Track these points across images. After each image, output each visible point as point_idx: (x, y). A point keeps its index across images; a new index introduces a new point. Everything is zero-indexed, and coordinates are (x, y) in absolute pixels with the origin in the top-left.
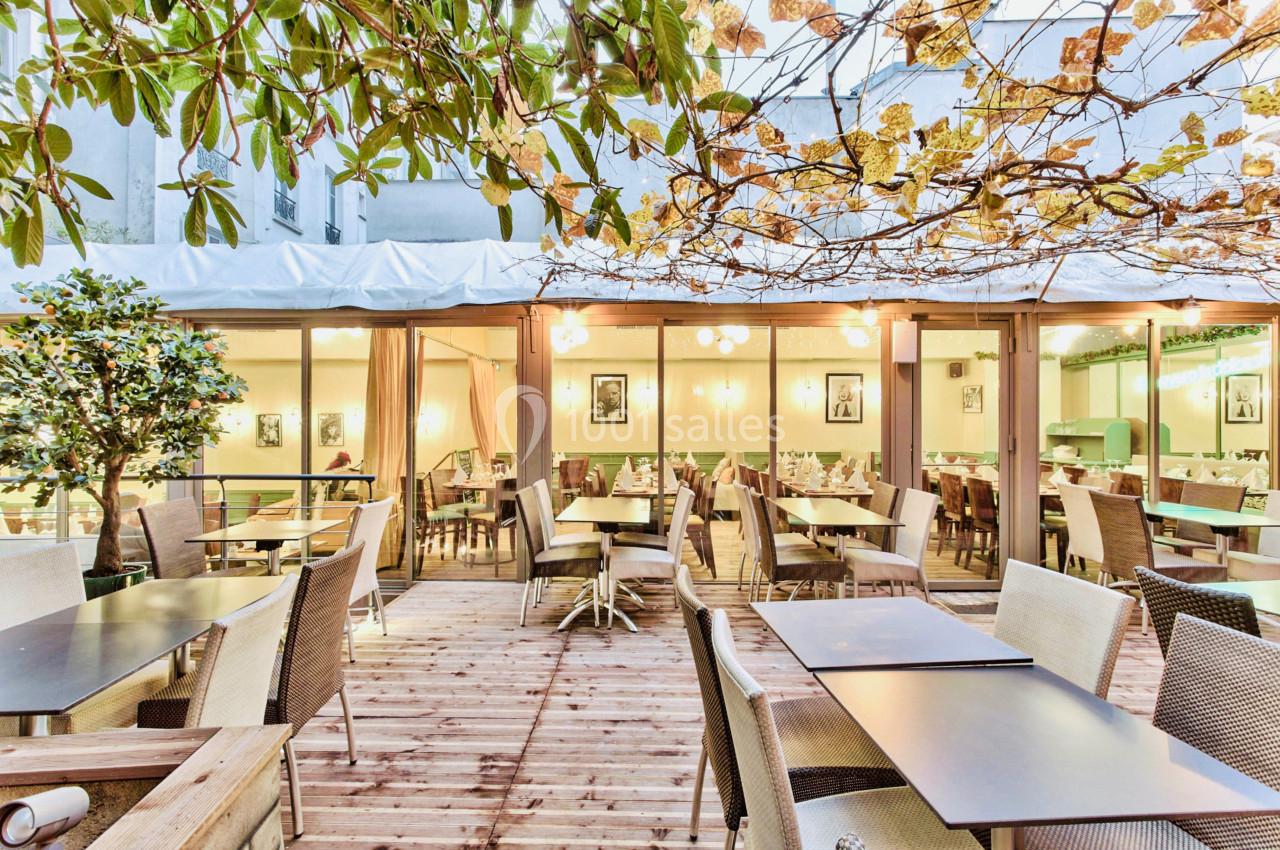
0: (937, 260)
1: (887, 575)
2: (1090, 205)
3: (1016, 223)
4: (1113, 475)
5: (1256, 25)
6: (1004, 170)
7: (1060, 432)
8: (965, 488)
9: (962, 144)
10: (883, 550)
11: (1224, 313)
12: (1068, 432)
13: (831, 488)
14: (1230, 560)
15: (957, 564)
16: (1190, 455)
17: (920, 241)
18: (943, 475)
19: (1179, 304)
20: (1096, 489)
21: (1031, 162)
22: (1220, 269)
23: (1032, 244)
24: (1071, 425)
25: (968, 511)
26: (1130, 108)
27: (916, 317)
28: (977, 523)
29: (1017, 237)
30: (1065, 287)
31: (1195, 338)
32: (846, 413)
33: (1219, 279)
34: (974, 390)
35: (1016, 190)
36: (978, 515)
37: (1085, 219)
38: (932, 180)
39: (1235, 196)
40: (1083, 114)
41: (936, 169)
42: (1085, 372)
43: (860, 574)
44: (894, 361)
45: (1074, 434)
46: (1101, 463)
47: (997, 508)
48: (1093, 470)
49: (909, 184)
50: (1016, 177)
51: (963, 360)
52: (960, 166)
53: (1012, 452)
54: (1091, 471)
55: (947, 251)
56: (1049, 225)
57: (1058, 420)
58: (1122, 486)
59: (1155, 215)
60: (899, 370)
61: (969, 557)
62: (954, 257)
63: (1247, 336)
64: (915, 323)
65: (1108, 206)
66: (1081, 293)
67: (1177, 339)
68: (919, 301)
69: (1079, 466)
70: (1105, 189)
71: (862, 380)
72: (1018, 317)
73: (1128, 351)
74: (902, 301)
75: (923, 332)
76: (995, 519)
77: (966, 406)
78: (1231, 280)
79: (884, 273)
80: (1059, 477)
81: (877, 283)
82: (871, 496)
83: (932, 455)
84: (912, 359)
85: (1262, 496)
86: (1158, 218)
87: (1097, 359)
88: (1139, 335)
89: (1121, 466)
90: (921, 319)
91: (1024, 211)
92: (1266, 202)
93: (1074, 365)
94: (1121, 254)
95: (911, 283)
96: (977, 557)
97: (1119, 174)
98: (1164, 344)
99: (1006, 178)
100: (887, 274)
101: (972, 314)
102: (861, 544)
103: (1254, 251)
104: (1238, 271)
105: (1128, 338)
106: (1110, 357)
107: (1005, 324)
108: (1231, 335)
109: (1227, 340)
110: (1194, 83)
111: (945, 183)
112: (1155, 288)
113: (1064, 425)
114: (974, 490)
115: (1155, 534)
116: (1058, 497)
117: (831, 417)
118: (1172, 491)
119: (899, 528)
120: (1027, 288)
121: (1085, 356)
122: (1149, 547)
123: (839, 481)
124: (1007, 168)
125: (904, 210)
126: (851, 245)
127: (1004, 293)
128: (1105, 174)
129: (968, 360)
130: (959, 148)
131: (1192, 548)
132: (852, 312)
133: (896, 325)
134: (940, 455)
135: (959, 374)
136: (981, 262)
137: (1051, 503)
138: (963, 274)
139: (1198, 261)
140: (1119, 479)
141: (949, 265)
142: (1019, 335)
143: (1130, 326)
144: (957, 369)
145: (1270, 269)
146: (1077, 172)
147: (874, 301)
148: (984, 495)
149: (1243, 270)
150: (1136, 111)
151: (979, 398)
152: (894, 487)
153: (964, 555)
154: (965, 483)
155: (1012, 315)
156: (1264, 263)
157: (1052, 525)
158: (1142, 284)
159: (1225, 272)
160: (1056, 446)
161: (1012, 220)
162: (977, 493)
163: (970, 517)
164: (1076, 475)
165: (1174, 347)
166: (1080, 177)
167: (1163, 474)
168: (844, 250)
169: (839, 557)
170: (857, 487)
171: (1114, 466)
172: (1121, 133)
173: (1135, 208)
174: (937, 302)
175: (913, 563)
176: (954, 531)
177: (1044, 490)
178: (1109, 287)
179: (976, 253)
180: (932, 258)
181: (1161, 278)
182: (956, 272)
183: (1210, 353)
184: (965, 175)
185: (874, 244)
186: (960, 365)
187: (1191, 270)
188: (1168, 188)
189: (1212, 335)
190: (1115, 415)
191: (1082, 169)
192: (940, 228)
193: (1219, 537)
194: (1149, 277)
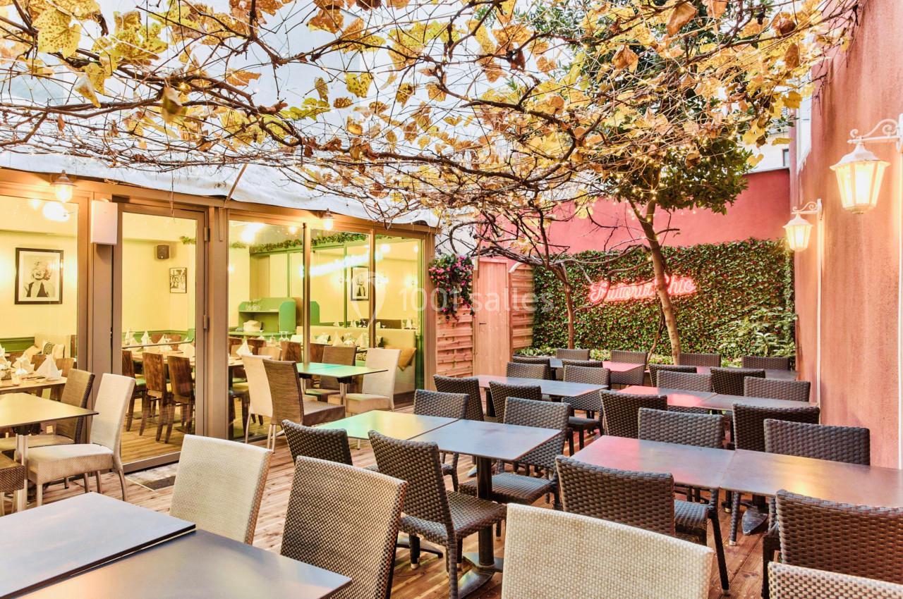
0: (133, 146)
1: (79, 468)
2: (256, 127)
3: (204, 129)
4: (283, 343)
5: (349, 32)
6: (188, 80)
7: (249, 309)
8: (167, 365)
9: (147, 44)
10: (76, 442)
11: (346, 223)
12: (255, 309)
13: (15, 380)
14: (348, 400)
15: (158, 440)
16: (332, 324)
17: (114, 125)
18: (146, 355)
19: (320, 214)
20: (267, 358)
21: (210, 80)
22: (342, 192)
23: (218, 149)
24: (257, 303)
25: (169, 387)
26: (276, 61)
27: (115, 199)
28: (176, 398)
29: (204, 141)
30: (248, 190)
31: (332, 239)
32: (42, 293)
33: (342, 199)
34: (180, 271)
35: (201, 100)
36: (178, 389)
37: (255, 137)
38: (119, 68)
39: (346, 144)
40: (244, 53)
41: (124, 60)
42: (266, 260)
43: (43, 475)
44: (92, 241)
45: (259, 311)
46: (277, 334)
47: (194, 381)
48: (271, 340)
49: (93, 66)
50: (197, 89)
51: (170, 242)
52: (148, 63)
53: (206, 330)
54: (269, 342)
55: (143, 140)
56: (229, 137)
57: (248, 300)
58: (288, 352)
59: (299, 146)
60: (98, 251)
61: (169, 431)
62: (150, 147)
63: (360, 241)
64: (116, 205)
65: (269, 132)
66: (260, 196)
67: (324, 238)
68: (120, 183)
69: (261, 338)
70: (267, 118)
71: (62, 258)
72: (212, 210)
73: (294, 245)
74: (102, 180)
75: (124, 214)
76: (192, 392)
77: (172, 286)
78: (350, 201)
79: (79, 150)
80: (244, 349)
81: (71, 158)
82: (64, 385)
83: (138, 335)
84: (114, 241)
85: (366, 352)
86: (302, 148)
87: (275, 250)
88: (298, 233)
89: (289, 336)
90: (121, 201)
91: (209, 120)
92: (361, 153)
93: (260, 253)
94: (285, 170)
95: (111, 163)
96: (178, 429)
97: (274, 109)
98: (314, 242)
99: (189, 87)
100: (83, 151)
101: (168, 202)
102: (51, 439)
103: (360, 184)
104: (353, 196)
105: (293, 236)
106: (283, 249)
107: (202, 214)
108: (352, 239)
109: (350, 242)
110: (315, 57)
111: (132, 75)
112: (307, 200)
113: (252, 303)
114: (174, 367)
115: (307, 388)
116: (242, 366)
117: (22, 298)
118: (318, 353)
119: (94, 416)
120: (219, 185)
121: (267, 246)
122: (301, 399)
123: (25, 372)
124: (190, 79)
125: (87, 91)
126: (34, 113)
127: (200, 187)
128: (266, 106)
129: (175, 243)
130: (145, 47)
131: (328, 394)
132: (44, 185)
133: (93, 204)
134: (146, 335)
135: (166, 257)
136: (176, 157)
137: (237, 372)
138: (160, 164)
139: (331, 184)
140: (286, 347)
141: (147, 154)
142: (213, 226)
143: (292, 227)
144: (163, 252)
145: (368, 197)
146: (245, 99)
147: (69, 176)
148: (183, 370)
149: (354, 196)
150: (281, 64)
151: (184, 280)
152: (89, 374)
153: (165, 430)
154: (166, 361)
155: (207, 207)
156: (365, 193)
157: (238, 391)
158: (299, 195)
159: (345, 195)
160: (246, 321)
161: (200, 126)
162: (177, 369)
163: (171, 393)
164: (257, 345)
165: (322, 245)
166: (248, 104)
167: (313, 341)
168: (24, 115)
169: (19, 461)
170: (47, 376)
171: (284, 336)
172: (276, 77)
173: (288, 139)
174: (138, 187)
175: (107, 450)
176: (157, 407)
177: (232, 361)
178: (279, 194)
179: (170, 148)
180: (130, 144)
181: (312, 193)
182: (153, 161)
183: (340, 251)
184: (153, 74)
185: (60, 117)
186: (168, 247)
187: (326, 190)
188: (307, 128)
189: (342, 238)
190: (286, 296)
191: (249, 97)
192: (134, 117)
193: (342, 385)
194: (303, 191)
